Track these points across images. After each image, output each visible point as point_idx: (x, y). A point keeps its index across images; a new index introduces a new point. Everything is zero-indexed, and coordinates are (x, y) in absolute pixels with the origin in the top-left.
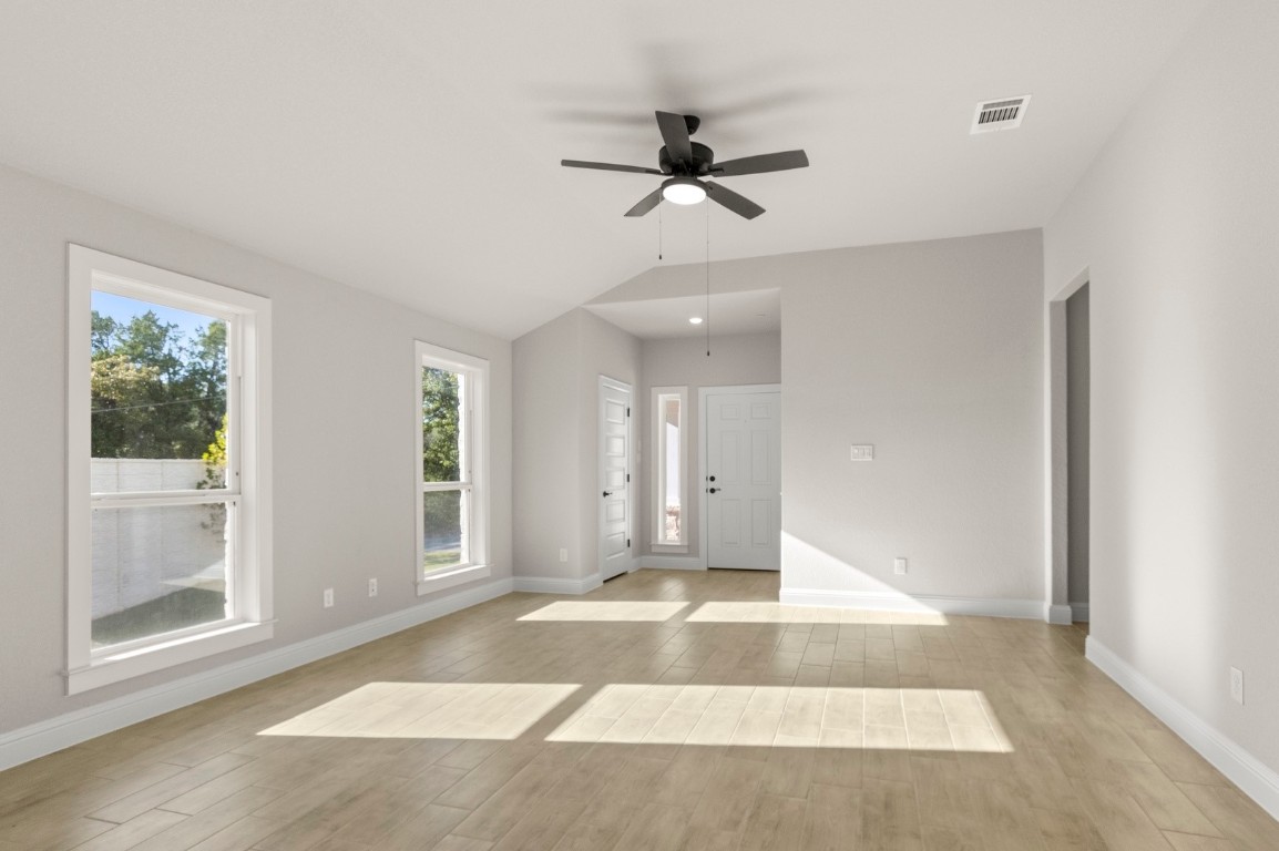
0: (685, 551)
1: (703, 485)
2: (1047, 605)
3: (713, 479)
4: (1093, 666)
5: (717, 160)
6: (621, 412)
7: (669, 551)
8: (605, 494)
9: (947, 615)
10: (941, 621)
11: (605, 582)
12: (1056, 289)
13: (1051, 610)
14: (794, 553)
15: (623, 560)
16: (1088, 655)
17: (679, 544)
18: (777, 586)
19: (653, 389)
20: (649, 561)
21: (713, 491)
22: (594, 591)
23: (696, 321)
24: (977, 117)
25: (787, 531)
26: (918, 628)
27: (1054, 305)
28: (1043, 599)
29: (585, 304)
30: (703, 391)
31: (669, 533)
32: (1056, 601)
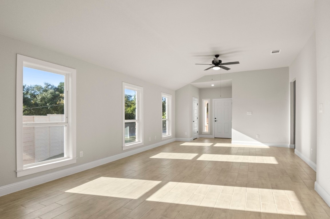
0: (209, 134)
1: (213, 120)
2: (289, 144)
3: (216, 118)
4: (296, 155)
5: (222, 63)
6: (196, 104)
7: (206, 134)
8: (194, 121)
9: (270, 146)
10: (268, 148)
11: (194, 139)
12: (291, 80)
13: (290, 145)
14: (235, 133)
15: (196, 135)
16: (295, 153)
17: (208, 132)
18: (231, 141)
19: (203, 99)
20: (201, 136)
21: (216, 121)
22: (192, 141)
23: (213, 85)
24: (271, 52)
25: (233, 129)
26: (261, 148)
27: (291, 83)
28: (288, 143)
29: (191, 83)
30: (213, 100)
31: (206, 130)
32: (291, 143)
